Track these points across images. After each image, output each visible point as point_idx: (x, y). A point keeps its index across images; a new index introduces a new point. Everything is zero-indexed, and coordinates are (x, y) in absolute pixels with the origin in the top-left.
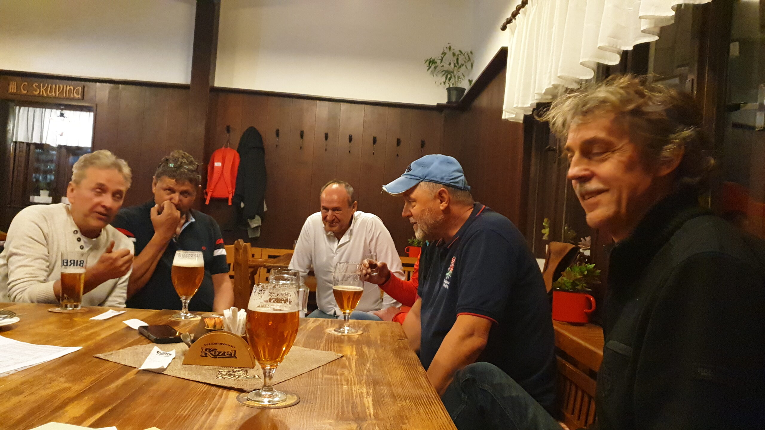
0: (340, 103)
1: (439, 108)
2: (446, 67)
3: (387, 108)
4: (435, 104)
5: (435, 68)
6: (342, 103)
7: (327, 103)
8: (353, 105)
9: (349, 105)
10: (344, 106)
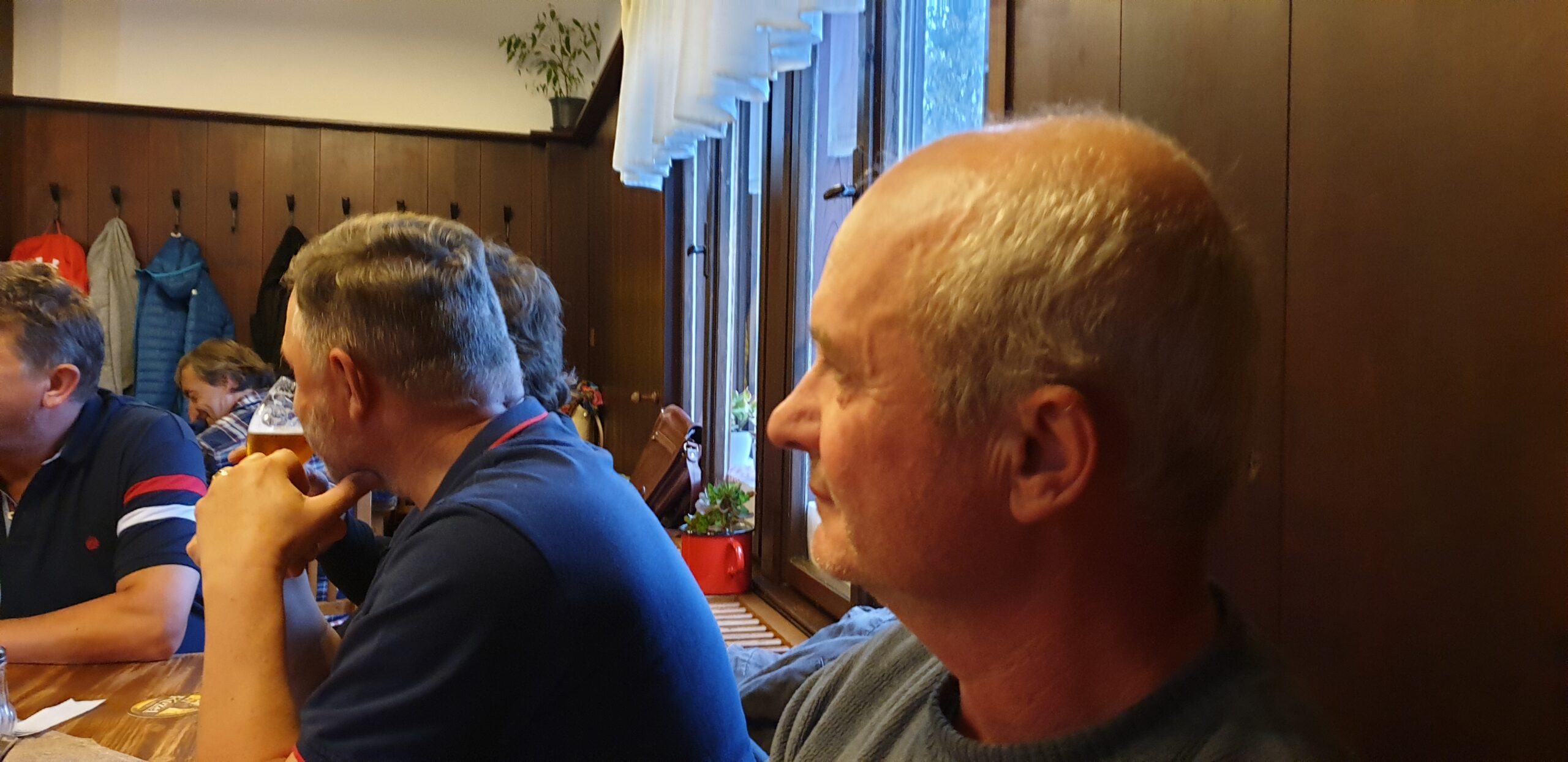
0: (316, 131)
1: (537, 138)
2: (547, 55)
3: (425, 139)
4: (527, 131)
5: (523, 57)
6: (323, 131)
7: (289, 130)
8: (348, 134)
9: (339, 133)
10: (327, 136)
